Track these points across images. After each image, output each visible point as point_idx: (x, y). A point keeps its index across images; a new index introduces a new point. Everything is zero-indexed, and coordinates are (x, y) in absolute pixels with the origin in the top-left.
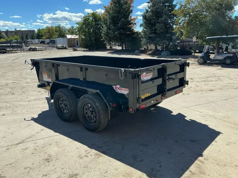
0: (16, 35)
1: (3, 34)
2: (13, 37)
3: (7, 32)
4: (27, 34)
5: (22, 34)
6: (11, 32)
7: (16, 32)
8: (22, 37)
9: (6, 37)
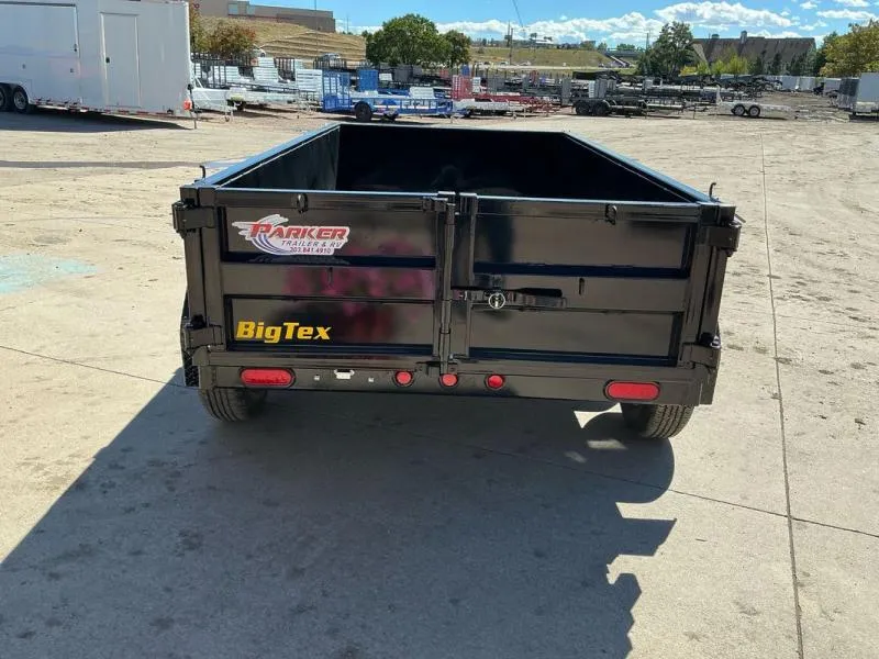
0: (739, 55)
1: (699, 49)
2: (726, 62)
3: (712, 44)
4: (777, 55)
5: (764, 52)
6: (728, 42)
7: (745, 45)
8: (759, 63)
9: (704, 59)
